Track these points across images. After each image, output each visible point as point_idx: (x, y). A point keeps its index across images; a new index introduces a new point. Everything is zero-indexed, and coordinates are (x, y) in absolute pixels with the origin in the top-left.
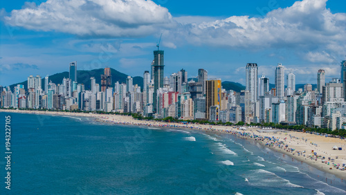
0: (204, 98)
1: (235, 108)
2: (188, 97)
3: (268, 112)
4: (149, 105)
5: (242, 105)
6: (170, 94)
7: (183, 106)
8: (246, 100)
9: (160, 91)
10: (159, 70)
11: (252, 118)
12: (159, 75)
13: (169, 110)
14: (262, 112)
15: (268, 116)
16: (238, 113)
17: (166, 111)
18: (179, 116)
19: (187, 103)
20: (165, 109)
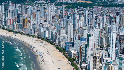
0: (21, 23)
1: (32, 30)
2: (16, 23)
3: (42, 33)
4: (3, 22)
5: (34, 29)
6: (10, 20)
7: (15, 26)
8: (35, 27)
9: (7, 18)
10: (6, 11)
11: (37, 33)
12: (6, 12)
13: (10, 27)
14: (40, 33)
15: (42, 35)
16: (33, 31)
17: (9, 27)
18: (13, 29)
19: (16, 25)
20: (8, 26)
